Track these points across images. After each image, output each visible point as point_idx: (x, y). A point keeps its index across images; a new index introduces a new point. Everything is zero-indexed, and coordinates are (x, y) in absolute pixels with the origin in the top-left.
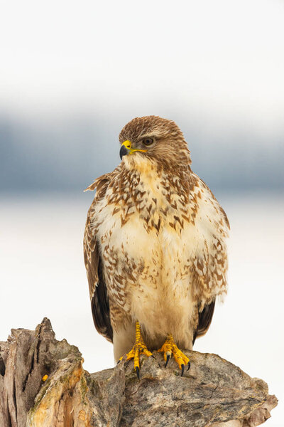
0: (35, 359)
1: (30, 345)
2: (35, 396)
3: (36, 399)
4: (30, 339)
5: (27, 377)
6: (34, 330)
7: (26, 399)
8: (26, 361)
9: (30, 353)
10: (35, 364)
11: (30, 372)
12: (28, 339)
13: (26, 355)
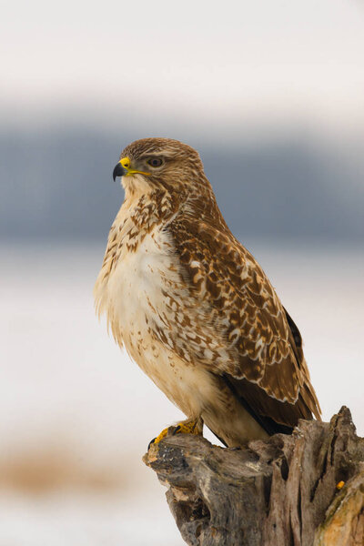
0: (329, 460)
1: (322, 441)
2: (327, 509)
3: (328, 513)
4: (323, 433)
5: (317, 482)
6: (329, 421)
7: (314, 511)
8: (316, 462)
9: (323, 452)
10: (329, 466)
11: (322, 477)
12: (319, 433)
13: (316, 453)
